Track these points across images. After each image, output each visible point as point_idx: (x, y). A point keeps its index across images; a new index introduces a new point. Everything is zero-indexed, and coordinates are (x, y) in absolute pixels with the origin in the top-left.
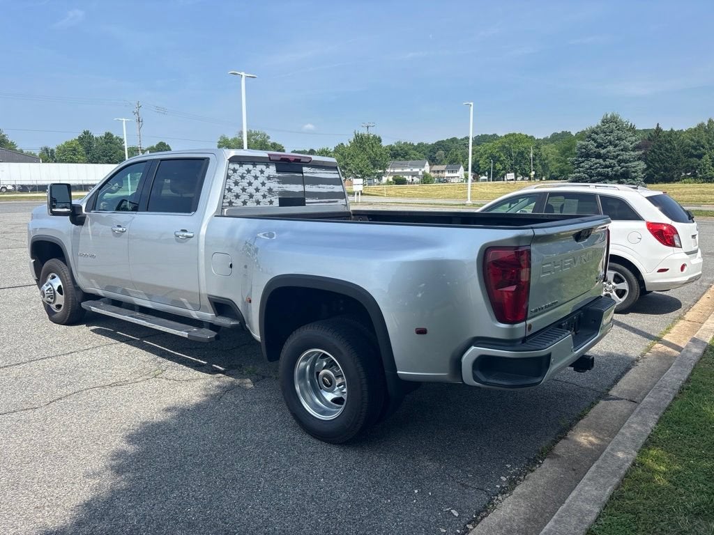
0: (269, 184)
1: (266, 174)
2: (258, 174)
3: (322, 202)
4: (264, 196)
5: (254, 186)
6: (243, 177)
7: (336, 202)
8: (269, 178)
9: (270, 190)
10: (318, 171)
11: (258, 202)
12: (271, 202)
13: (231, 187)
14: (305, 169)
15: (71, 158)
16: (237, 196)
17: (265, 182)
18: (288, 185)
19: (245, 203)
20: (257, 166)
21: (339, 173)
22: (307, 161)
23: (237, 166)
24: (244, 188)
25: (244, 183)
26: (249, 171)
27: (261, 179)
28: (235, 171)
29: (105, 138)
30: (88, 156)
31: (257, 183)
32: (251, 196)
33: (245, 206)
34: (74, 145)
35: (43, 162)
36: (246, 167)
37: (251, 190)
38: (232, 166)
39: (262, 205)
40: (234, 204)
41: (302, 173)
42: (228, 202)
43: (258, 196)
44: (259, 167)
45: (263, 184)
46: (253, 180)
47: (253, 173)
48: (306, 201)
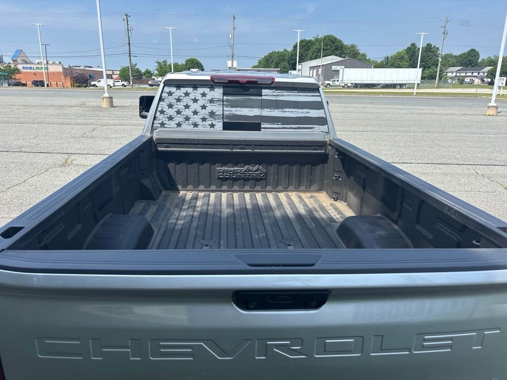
0: (210, 108)
1: (209, 97)
2: (199, 97)
3: (286, 128)
4: (204, 119)
5: (192, 108)
6: (179, 100)
7: (312, 128)
8: (211, 101)
9: (212, 114)
10: (285, 94)
11: (196, 125)
12: (212, 126)
13: (164, 110)
14: (264, 92)
15: (398, 64)
16: (171, 118)
17: (206, 105)
18: (238, 109)
19: (179, 125)
20: (198, 89)
21: (320, 96)
22: (269, 82)
23: (173, 89)
24: (179, 110)
25: (180, 106)
26: (187, 94)
27: (202, 102)
28: (170, 94)
29: (426, 48)
30: (411, 62)
31: (194, 106)
32: (187, 119)
33: (179, 128)
34: (402, 55)
35: (374, 68)
36: (184, 90)
37: (188, 112)
38: (167, 89)
39: (200, 128)
40: (165, 126)
41: (261, 95)
42: (160, 124)
43: (197, 119)
44: (201, 90)
45: (204, 107)
46: (191, 103)
47: (192, 96)
48: (262, 126)
